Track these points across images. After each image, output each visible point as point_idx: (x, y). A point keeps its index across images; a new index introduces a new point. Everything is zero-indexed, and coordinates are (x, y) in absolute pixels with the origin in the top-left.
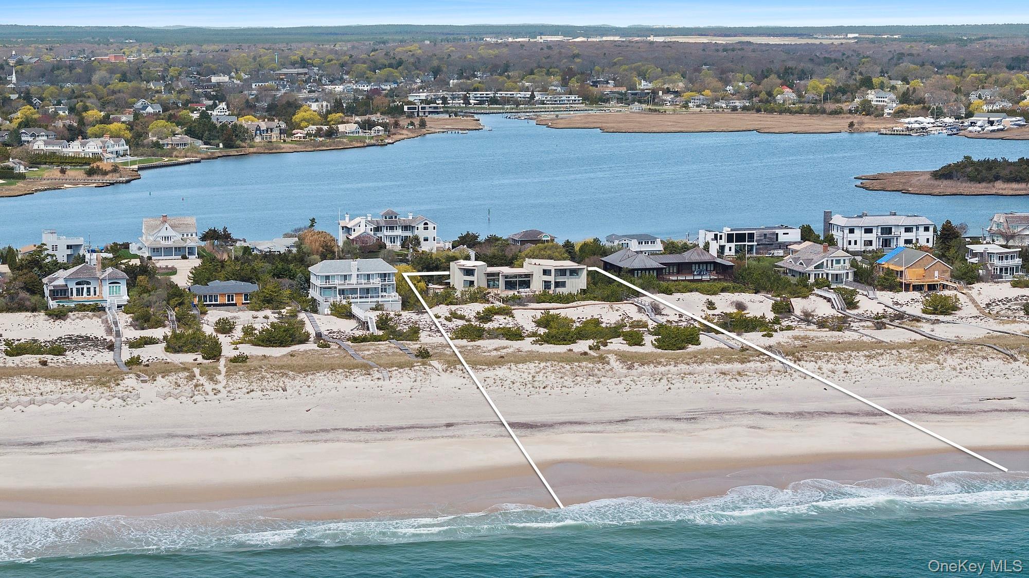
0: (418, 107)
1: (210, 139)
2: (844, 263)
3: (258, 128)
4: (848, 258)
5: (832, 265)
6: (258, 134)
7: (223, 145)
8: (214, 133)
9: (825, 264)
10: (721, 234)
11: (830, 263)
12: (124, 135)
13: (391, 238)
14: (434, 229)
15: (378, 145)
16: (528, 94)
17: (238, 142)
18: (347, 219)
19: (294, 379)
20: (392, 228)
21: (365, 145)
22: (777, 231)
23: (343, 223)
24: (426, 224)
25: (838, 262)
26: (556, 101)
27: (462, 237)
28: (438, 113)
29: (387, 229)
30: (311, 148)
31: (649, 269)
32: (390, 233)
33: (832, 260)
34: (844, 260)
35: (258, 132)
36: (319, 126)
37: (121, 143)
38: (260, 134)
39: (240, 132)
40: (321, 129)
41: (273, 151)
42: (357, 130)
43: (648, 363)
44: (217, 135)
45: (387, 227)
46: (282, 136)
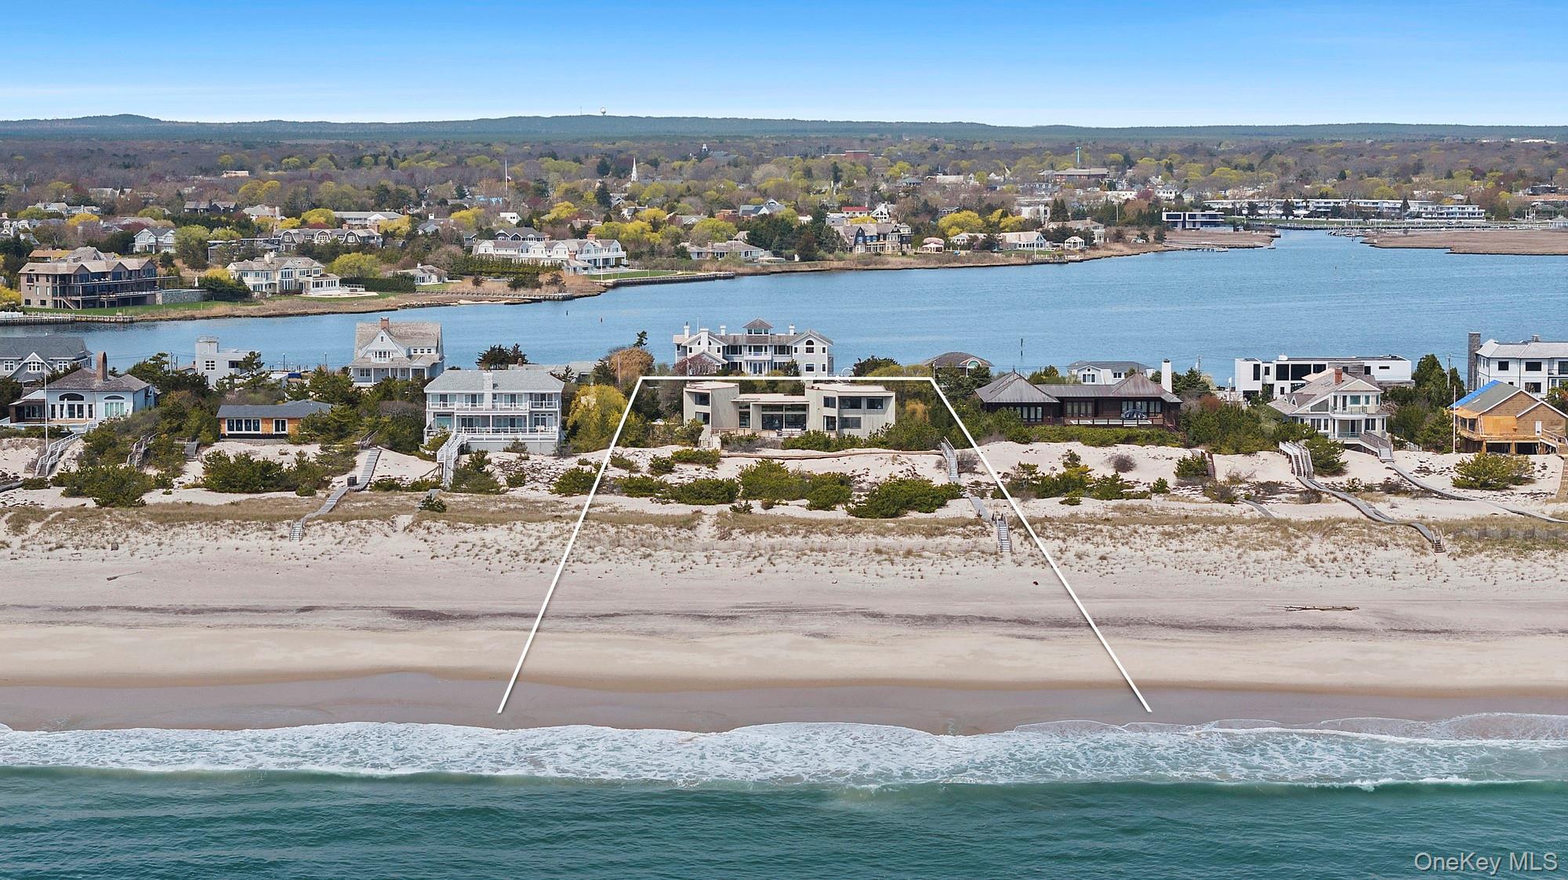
0: (1184, 215)
1: (782, 248)
2: (1367, 403)
3: (861, 233)
4: (1374, 393)
5: (1344, 405)
6: (860, 242)
7: (799, 256)
8: (788, 238)
9: (1331, 403)
10: (1267, 365)
11: (1340, 402)
12: (649, 239)
13: (755, 365)
14: (824, 352)
15: (1054, 263)
16: (1399, 203)
17: (821, 252)
18: (687, 332)
19: (147, 532)
20: (758, 349)
21: (1030, 261)
22: (1367, 363)
23: (677, 339)
24: (810, 343)
25: (1356, 400)
26: (1441, 214)
27: (860, 364)
28: (1216, 224)
29: (750, 350)
30: (935, 264)
31: (1029, 405)
32: (752, 357)
33: (1345, 398)
34: (1367, 398)
35: (861, 238)
36: (972, 235)
37: (612, 247)
38: (865, 241)
39: (827, 238)
40: (976, 238)
41: (870, 267)
42: (1040, 242)
43: (758, 531)
44: (793, 241)
45: (750, 347)
46: (904, 246)
